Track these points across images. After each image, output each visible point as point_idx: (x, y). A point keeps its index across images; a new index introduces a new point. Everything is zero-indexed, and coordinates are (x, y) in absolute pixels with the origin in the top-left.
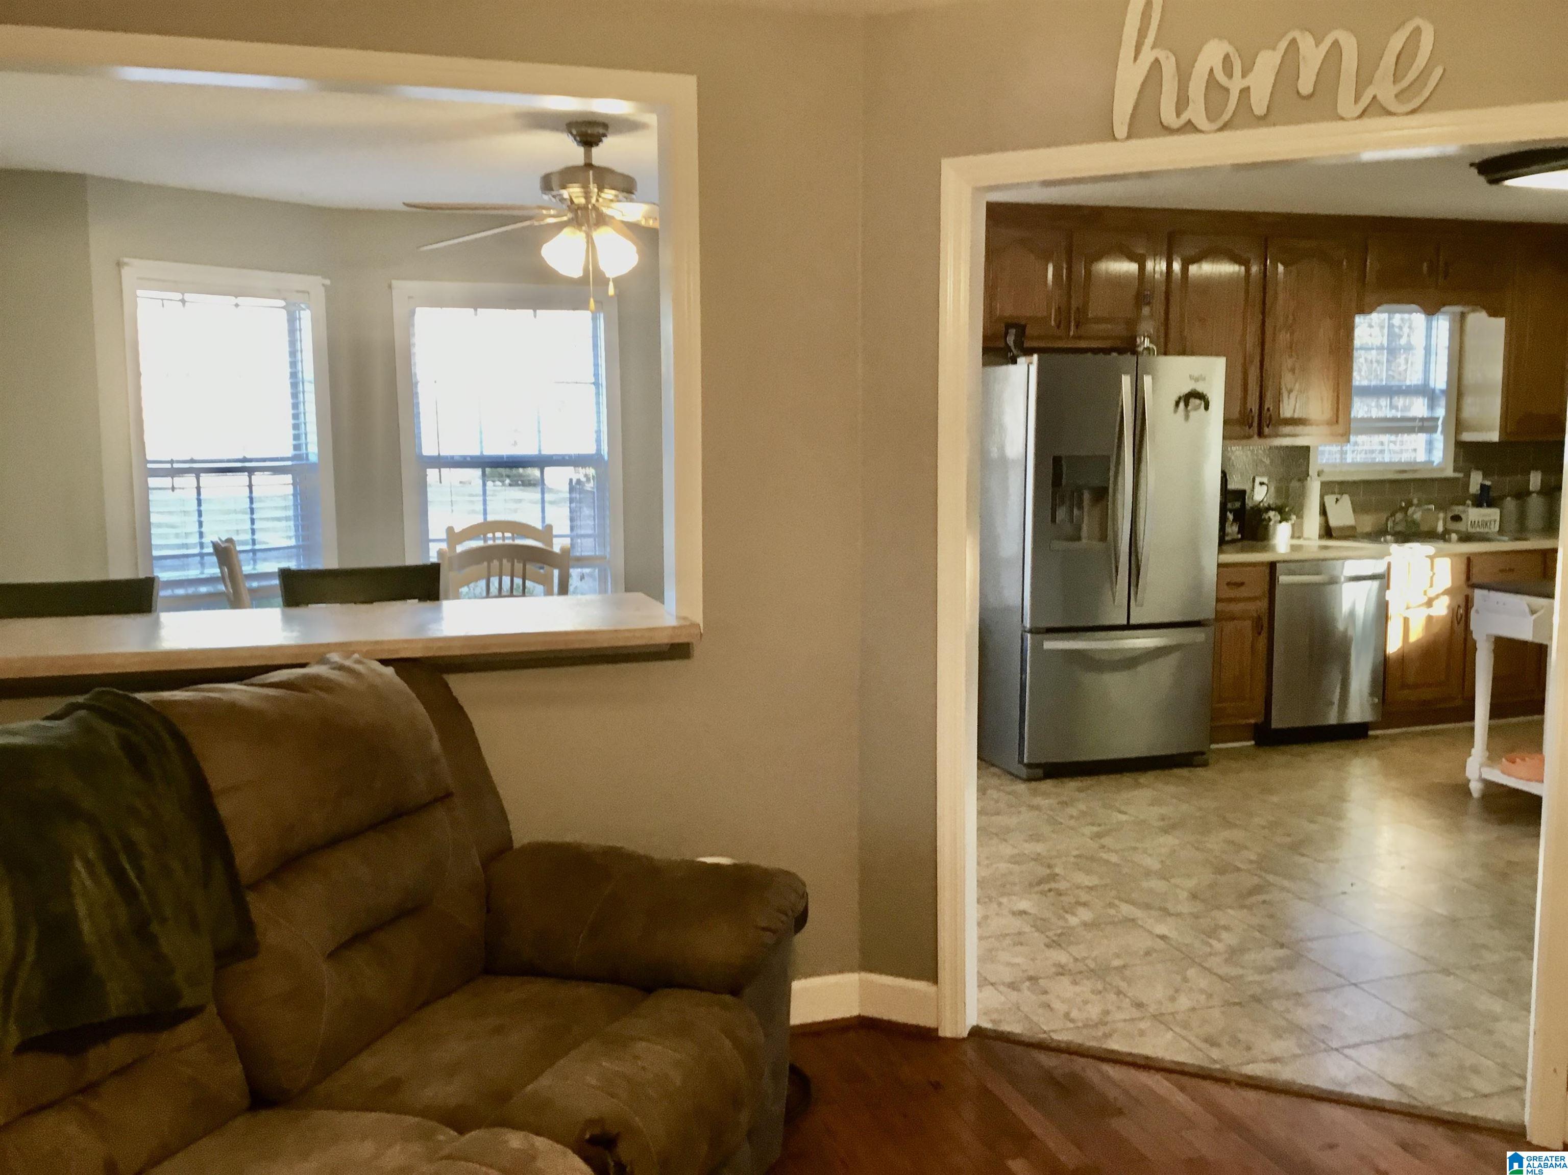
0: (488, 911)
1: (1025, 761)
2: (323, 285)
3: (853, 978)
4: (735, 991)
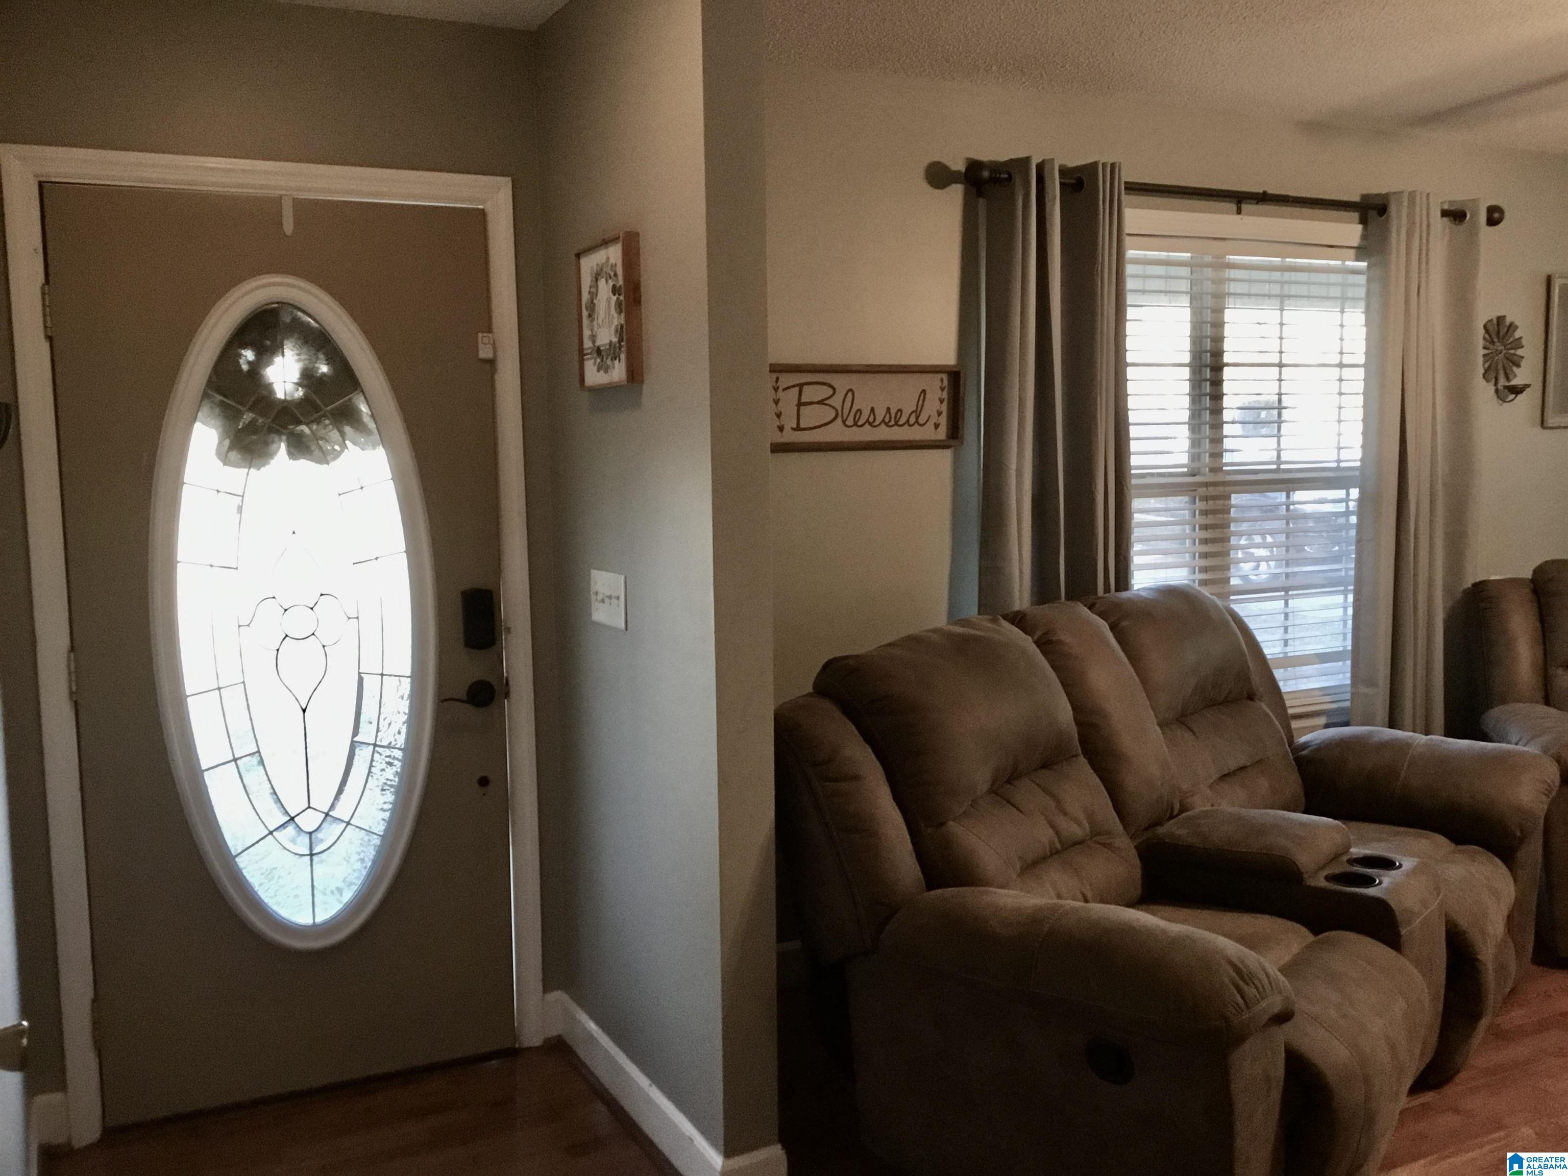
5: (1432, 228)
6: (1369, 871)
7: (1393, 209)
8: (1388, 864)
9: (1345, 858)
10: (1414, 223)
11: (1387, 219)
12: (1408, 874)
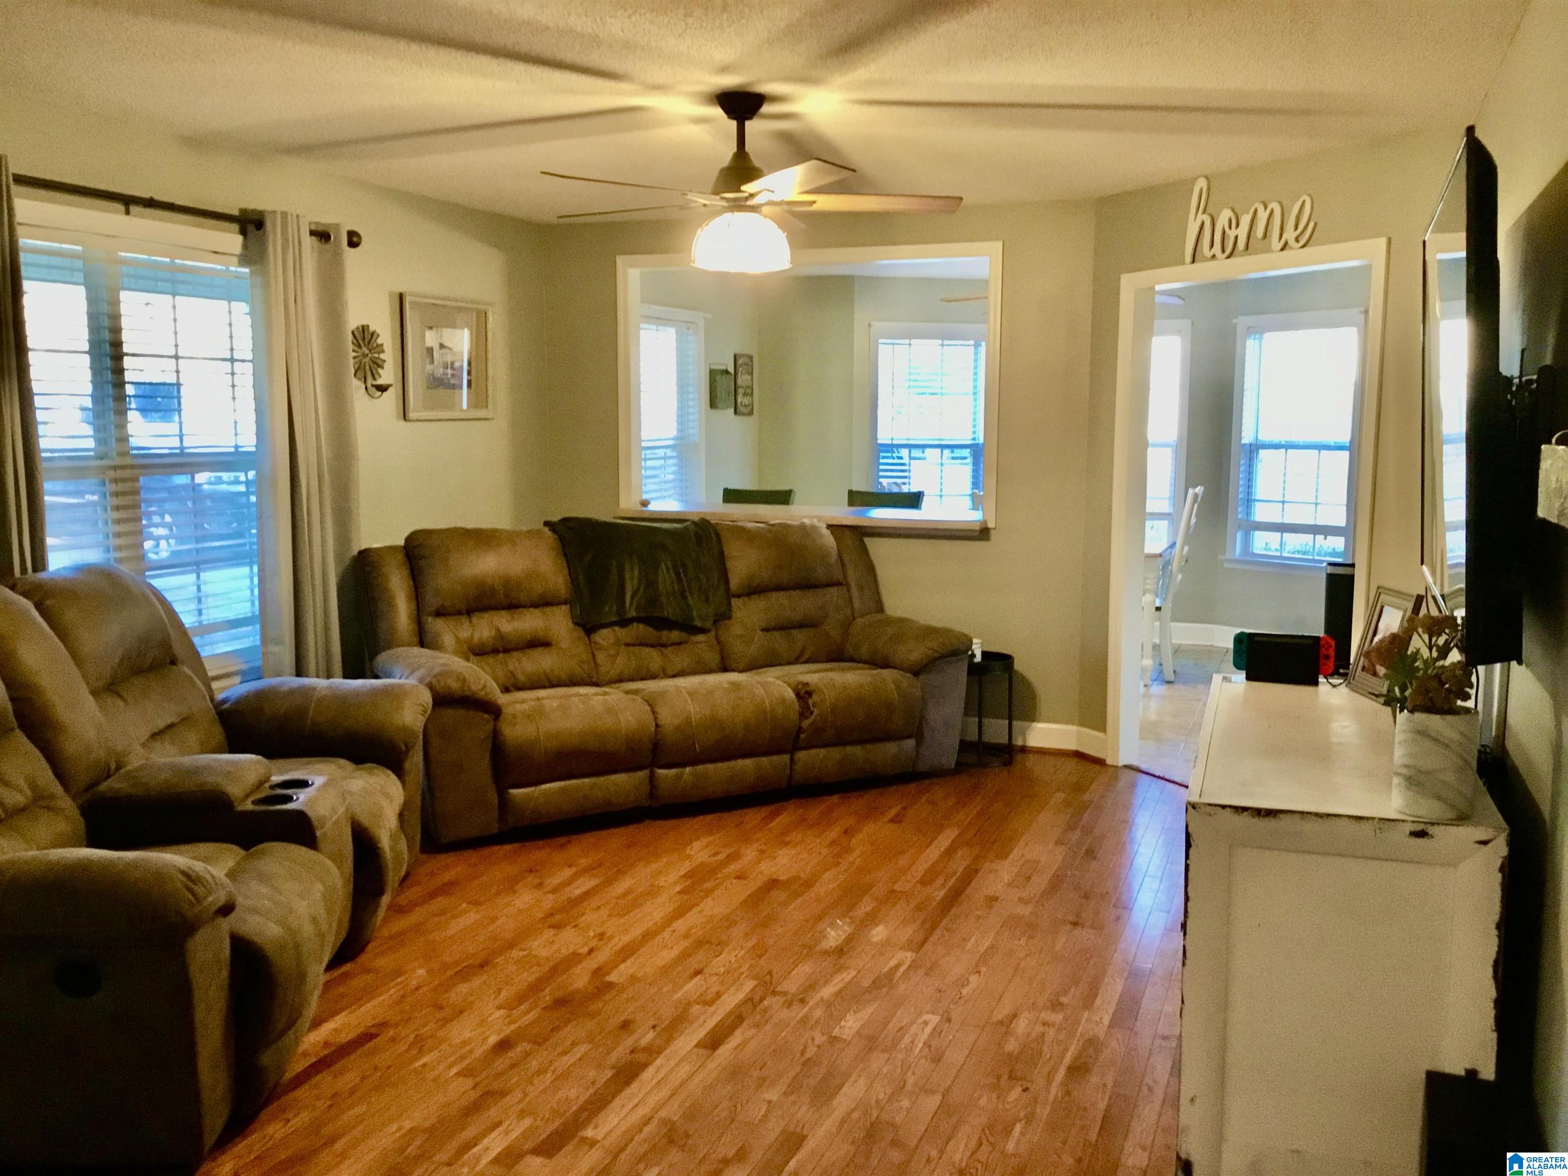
3: (1073, 729)
4: (916, 674)
5: (303, 244)
6: (289, 792)
7: (268, 225)
8: (303, 784)
9: (267, 785)
10: (287, 241)
11: (264, 234)
12: (319, 789)
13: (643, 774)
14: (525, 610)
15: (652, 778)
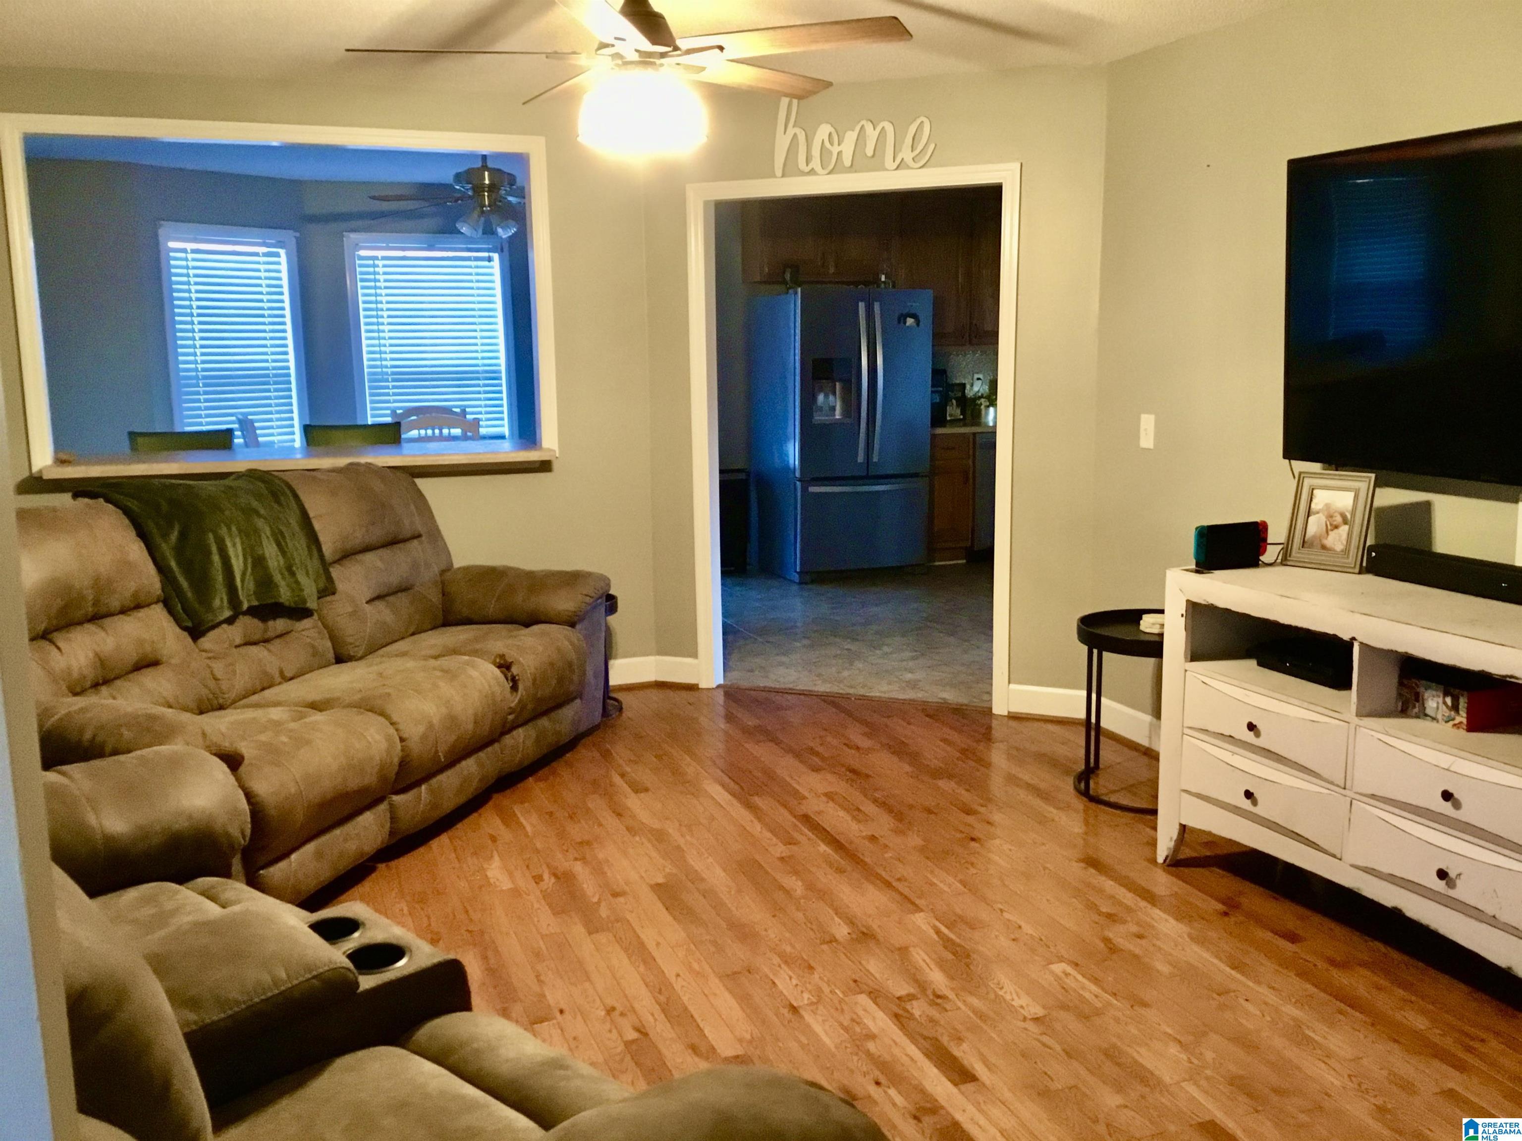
0: (443, 595)
1: (798, 570)
2: (295, 237)
3: (652, 659)
4: (573, 625)
13: (383, 807)
14: (116, 618)
15: (392, 808)
